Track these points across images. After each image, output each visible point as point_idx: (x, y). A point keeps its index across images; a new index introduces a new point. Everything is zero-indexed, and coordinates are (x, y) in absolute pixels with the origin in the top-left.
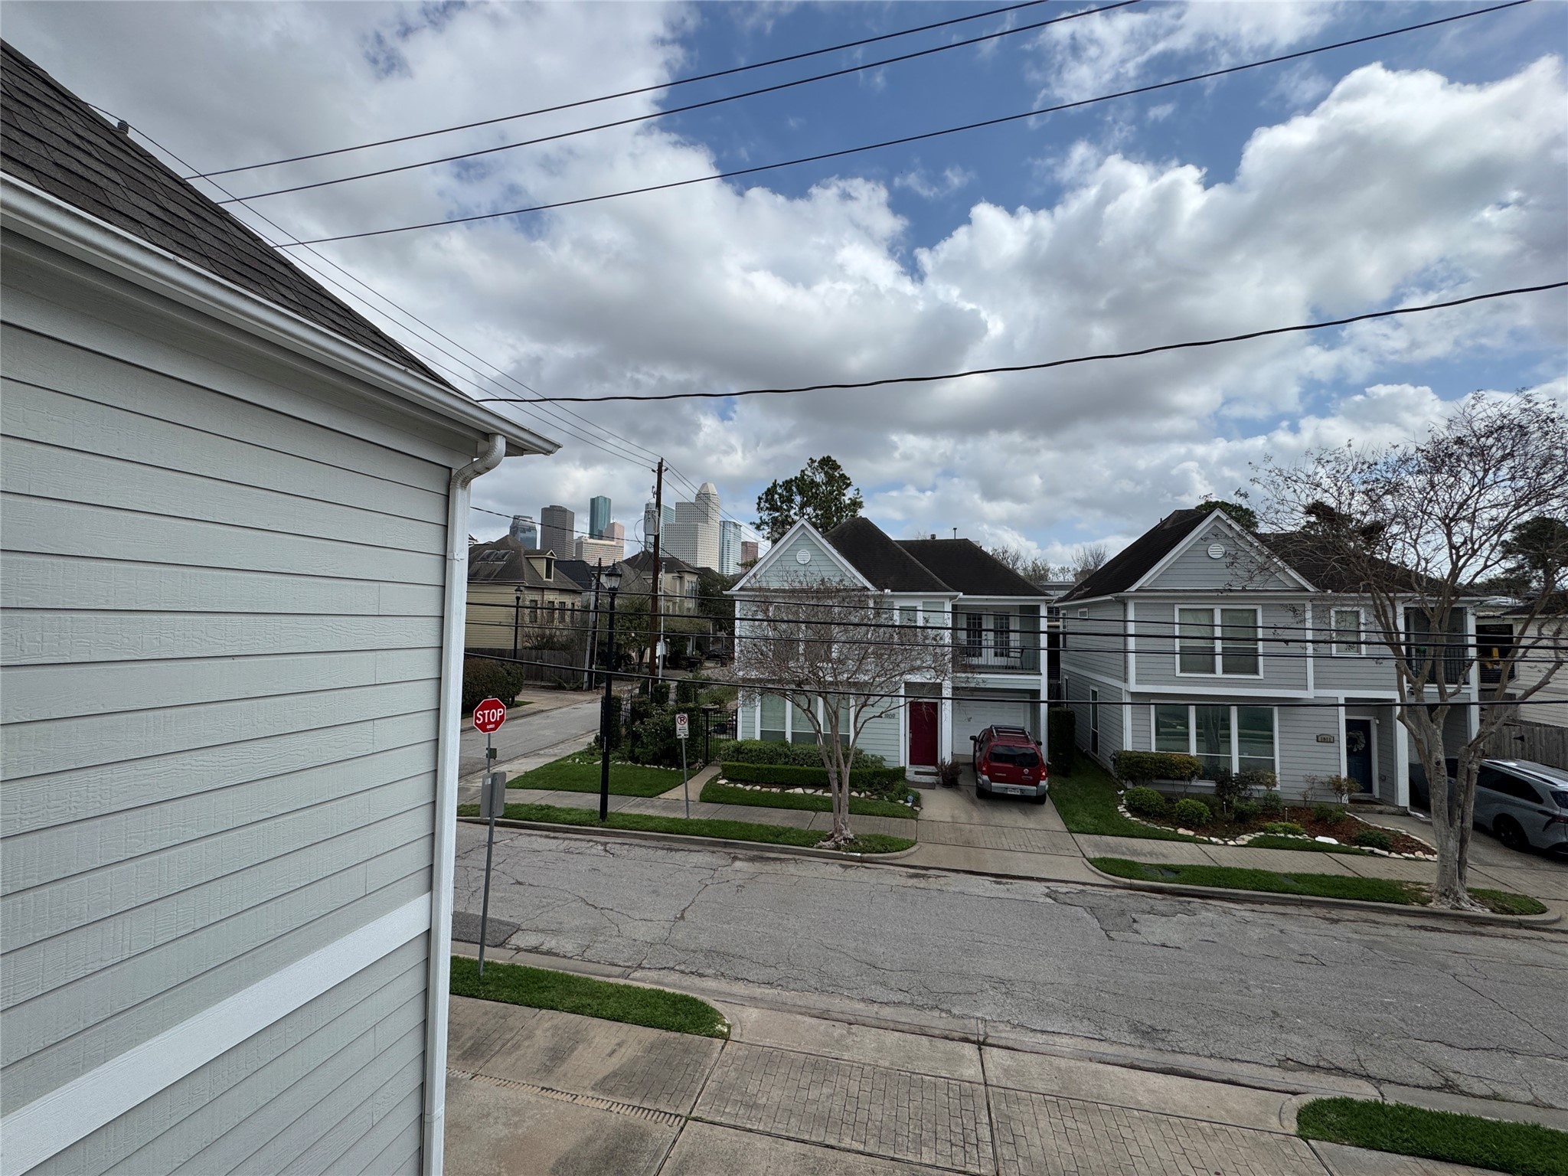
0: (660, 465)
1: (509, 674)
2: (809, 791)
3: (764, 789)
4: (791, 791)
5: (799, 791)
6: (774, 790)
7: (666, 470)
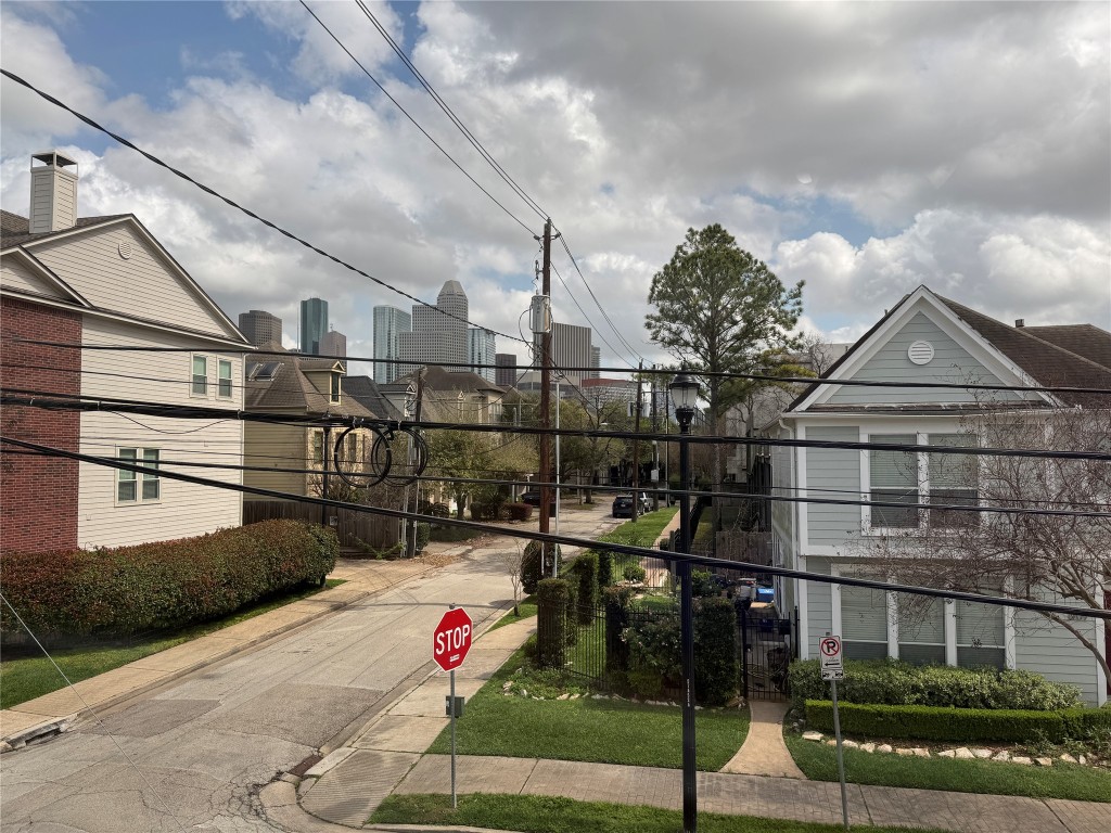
0: (548, 228)
1: (320, 541)
2: (984, 753)
3: (900, 751)
4: (949, 753)
5: (964, 753)
6: (918, 751)
7: (556, 236)
